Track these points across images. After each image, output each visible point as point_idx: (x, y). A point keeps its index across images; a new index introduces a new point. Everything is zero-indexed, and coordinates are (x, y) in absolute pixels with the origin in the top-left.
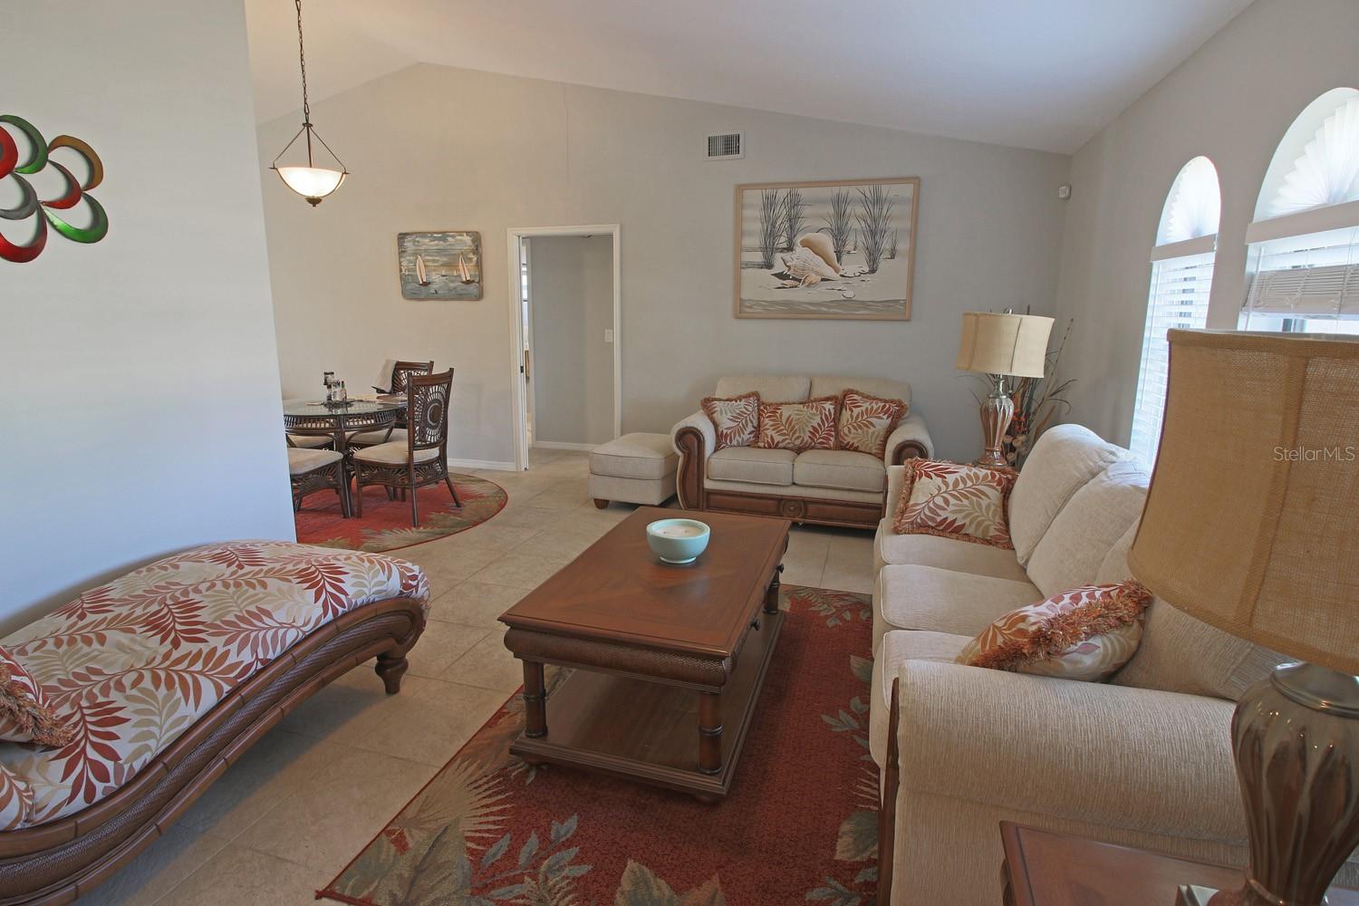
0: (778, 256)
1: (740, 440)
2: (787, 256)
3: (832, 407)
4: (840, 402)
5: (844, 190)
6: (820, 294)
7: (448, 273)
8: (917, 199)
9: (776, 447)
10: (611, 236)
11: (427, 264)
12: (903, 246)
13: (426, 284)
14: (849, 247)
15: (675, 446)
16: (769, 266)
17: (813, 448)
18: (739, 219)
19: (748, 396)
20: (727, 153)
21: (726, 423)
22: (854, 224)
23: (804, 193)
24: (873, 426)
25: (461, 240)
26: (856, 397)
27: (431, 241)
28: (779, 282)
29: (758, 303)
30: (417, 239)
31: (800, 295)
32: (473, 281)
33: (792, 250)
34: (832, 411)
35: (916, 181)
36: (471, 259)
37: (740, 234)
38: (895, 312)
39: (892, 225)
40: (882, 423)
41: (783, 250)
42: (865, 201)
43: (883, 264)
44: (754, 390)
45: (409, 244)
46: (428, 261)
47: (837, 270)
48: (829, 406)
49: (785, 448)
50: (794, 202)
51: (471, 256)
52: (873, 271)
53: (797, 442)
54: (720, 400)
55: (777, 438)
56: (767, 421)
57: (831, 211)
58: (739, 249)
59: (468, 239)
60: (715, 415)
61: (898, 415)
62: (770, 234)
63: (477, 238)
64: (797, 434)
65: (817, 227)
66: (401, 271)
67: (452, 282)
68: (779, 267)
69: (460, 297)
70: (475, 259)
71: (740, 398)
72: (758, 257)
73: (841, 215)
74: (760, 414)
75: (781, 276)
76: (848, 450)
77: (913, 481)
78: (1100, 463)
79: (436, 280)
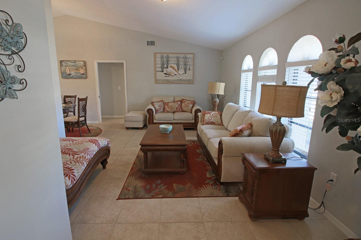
0: (165, 69)
1: (161, 111)
2: (167, 69)
3: (180, 103)
4: (182, 101)
5: (179, 55)
6: (175, 78)
7: (76, 72)
8: (194, 58)
9: (169, 112)
10: (123, 63)
11: (70, 69)
12: (191, 68)
13: (69, 74)
14: (180, 68)
15: (146, 113)
16: (163, 71)
17: (177, 112)
18: (155, 60)
19: (161, 101)
20: (151, 45)
21: (157, 107)
22: (181, 63)
23: (170, 55)
24: (189, 106)
25: (80, 63)
26: (185, 100)
27: (71, 63)
28: (165, 75)
29: (160, 80)
30: (66, 62)
31: (170, 78)
32: (84, 74)
33: (168, 68)
34: (180, 104)
35: (193, 54)
36: (83, 68)
37: (155, 64)
38: (190, 82)
39: (189, 63)
40: (191, 106)
41: (166, 68)
42: (183, 58)
43: (188, 72)
44: (162, 100)
45: (64, 64)
46: (70, 68)
47: (178, 73)
48: (179, 103)
49: (170, 112)
50: (168, 57)
51: (83, 67)
52: (185, 73)
53: (173, 111)
54: (155, 102)
55: (169, 110)
56: (166, 106)
57: (176, 60)
58: (155, 67)
59: (82, 63)
60: (154, 106)
61: (194, 104)
62: (163, 64)
63: (85, 63)
64: (173, 109)
65: (173, 62)
66: (61, 71)
67: (78, 74)
68: (165, 72)
69: (80, 78)
70: (85, 68)
71: (159, 102)
72: (160, 69)
73: (178, 61)
74: (164, 105)
75: (165, 74)
76: (184, 112)
77: (204, 115)
78: (238, 108)
79: (73, 73)
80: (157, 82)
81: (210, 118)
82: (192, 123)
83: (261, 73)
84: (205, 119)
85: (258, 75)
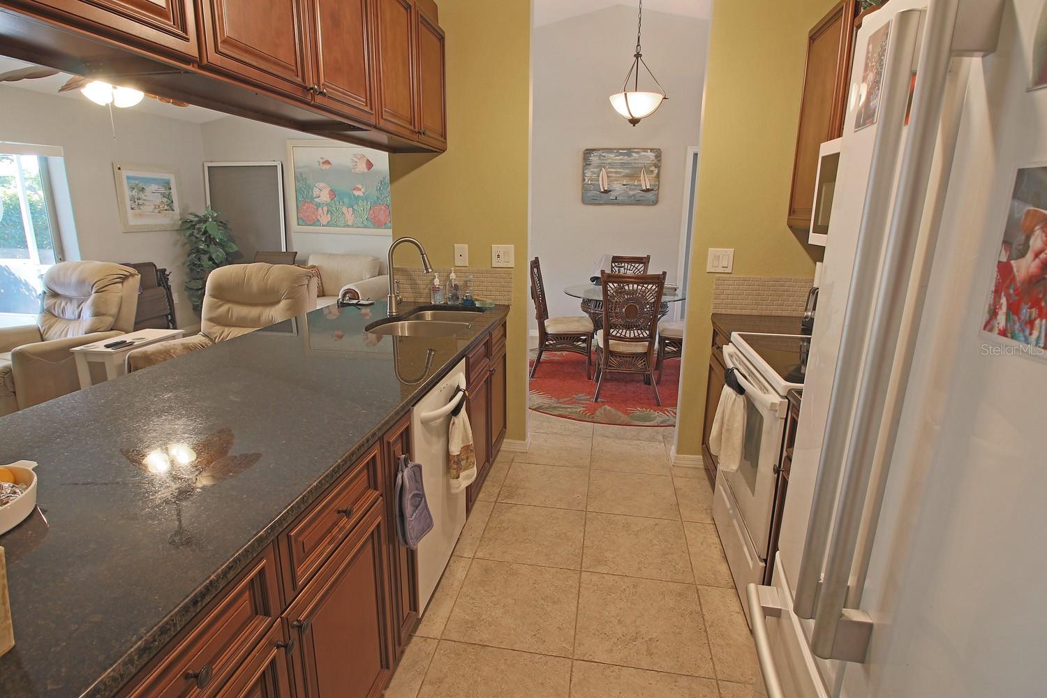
7: (629, 183)
11: (610, 175)
13: (606, 192)
25: (645, 156)
27: (617, 156)
30: (603, 154)
32: (652, 190)
36: (652, 171)
45: (594, 159)
46: (612, 172)
51: (653, 168)
59: (651, 155)
63: (658, 154)
66: (584, 180)
67: (633, 190)
69: (638, 202)
70: (656, 171)
79: (617, 189)
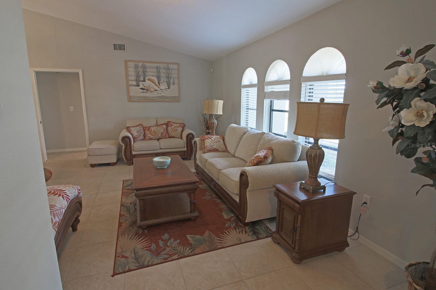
0: (141, 83)
1: (140, 138)
2: (143, 83)
3: (165, 126)
4: (167, 124)
5: (159, 65)
6: (155, 94)
8: (178, 69)
9: (151, 139)
10: (78, 73)
12: (176, 82)
14: (162, 81)
15: (121, 142)
16: (138, 86)
17: (162, 138)
18: (127, 72)
19: (139, 125)
20: (120, 49)
21: (135, 134)
22: (162, 75)
23: (147, 65)
24: (178, 130)
26: (171, 123)
28: (142, 91)
29: (136, 97)
31: (148, 95)
33: (145, 81)
34: (166, 127)
35: (178, 64)
37: (127, 75)
38: (176, 99)
39: (173, 76)
40: (180, 129)
41: (142, 81)
42: (165, 69)
43: (172, 86)
44: (140, 123)
47: (159, 88)
48: (164, 126)
49: (154, 139)
50: (144, 67)
52: (169, 88)
53: (158, 137)
54: (131, 127)
55: (151, 137)
56: (147, 132)
57: (156, 71)
58: (127, 80)
60: (131, 132)
61: (183, 126)
62: (138, 76)
64: (157, 135)
65: (151, 74)
68: (141, 86)
71: (137, 126)
72: (134, 83)
73: (158, 72)
74: (144, 130)
75: (142, 89)
76: (172, 138)
77: (204, 141)
78: (245, 131)
80: (130, 99)
81: (212, 144)
82: (184, 152)
83: (268, 89)
84: (206, 146)
85: (265, 91)
